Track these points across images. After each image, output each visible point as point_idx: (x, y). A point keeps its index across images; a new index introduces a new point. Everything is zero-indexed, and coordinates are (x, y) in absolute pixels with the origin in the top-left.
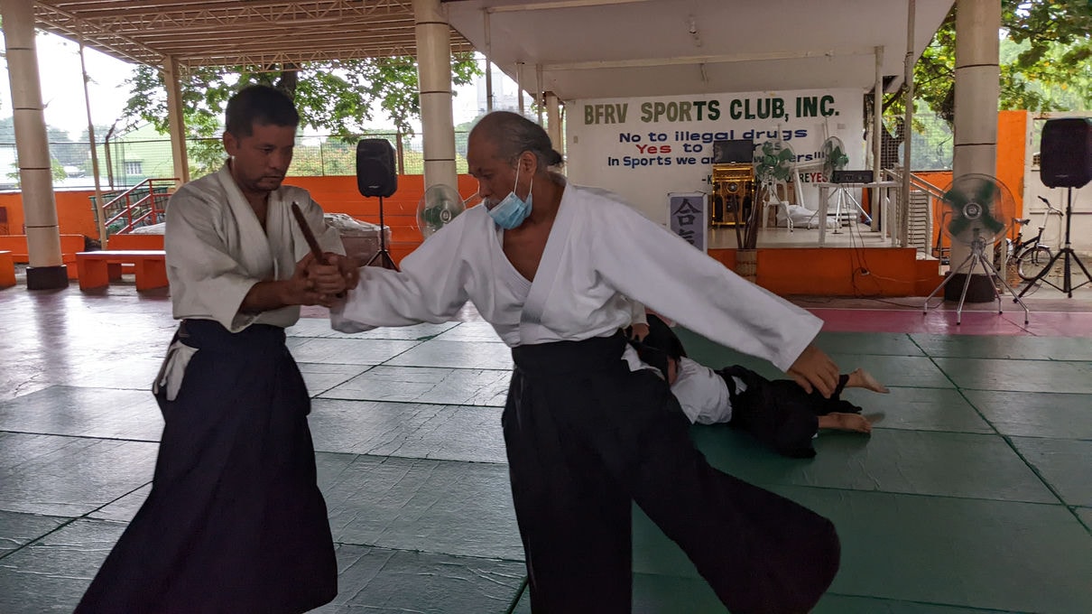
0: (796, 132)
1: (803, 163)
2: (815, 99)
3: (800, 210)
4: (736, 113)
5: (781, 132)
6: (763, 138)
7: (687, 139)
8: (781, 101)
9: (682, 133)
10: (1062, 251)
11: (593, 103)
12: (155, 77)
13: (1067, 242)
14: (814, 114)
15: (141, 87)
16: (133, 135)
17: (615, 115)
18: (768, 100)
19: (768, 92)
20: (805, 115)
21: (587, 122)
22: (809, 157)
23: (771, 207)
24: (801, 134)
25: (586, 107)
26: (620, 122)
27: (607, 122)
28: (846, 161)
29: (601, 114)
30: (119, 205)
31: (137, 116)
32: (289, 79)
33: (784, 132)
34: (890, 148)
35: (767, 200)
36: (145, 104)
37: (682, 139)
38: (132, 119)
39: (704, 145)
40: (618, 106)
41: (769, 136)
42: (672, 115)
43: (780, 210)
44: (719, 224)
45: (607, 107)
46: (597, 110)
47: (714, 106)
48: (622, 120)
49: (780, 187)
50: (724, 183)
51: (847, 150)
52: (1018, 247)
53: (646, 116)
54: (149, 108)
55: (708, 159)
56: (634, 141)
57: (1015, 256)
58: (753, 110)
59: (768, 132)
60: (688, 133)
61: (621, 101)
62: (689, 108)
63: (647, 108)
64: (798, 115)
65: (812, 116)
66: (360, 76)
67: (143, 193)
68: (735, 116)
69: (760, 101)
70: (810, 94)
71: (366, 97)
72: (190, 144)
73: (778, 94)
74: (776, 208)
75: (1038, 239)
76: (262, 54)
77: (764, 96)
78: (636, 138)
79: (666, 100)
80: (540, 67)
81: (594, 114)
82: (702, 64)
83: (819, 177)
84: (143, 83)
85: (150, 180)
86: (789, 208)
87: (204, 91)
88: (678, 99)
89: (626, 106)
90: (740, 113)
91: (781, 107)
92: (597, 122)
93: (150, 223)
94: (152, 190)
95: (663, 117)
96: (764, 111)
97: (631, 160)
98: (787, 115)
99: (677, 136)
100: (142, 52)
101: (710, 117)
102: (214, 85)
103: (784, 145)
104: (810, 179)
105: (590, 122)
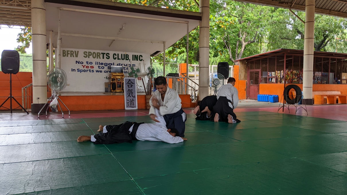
0: (132, 65)
5: (128, 64)
9: (98, 62)
11: (66, 49)
17: (74, 54)
20: (135, 60)
25: (63, 51)
27: (71, 56)
39: (105, 67)
40: (75, 51)
42: (94, 56)
45: (71, 51)
46: (67, 52)
47: (108, 55)
48: (77, 56)
53: (85, 56)
55: (106, 71)
58: (120, 57)
59: (124, 64)
62: (100, 54)
63: (86, 53)
68: (115, 59)
70: (136, 54)
73: (127, 53)
77: (123, 53)
78: (82, 63)
79: (92, 51)
88: (96, 51)
89: (78, 52)
91: (128, 57)
92: (67, 56)
95: (91, 57)
96: (123, 58)
97: (80, 70)
98: (130, 60)
101: (107, 58)
105: (65, 56)
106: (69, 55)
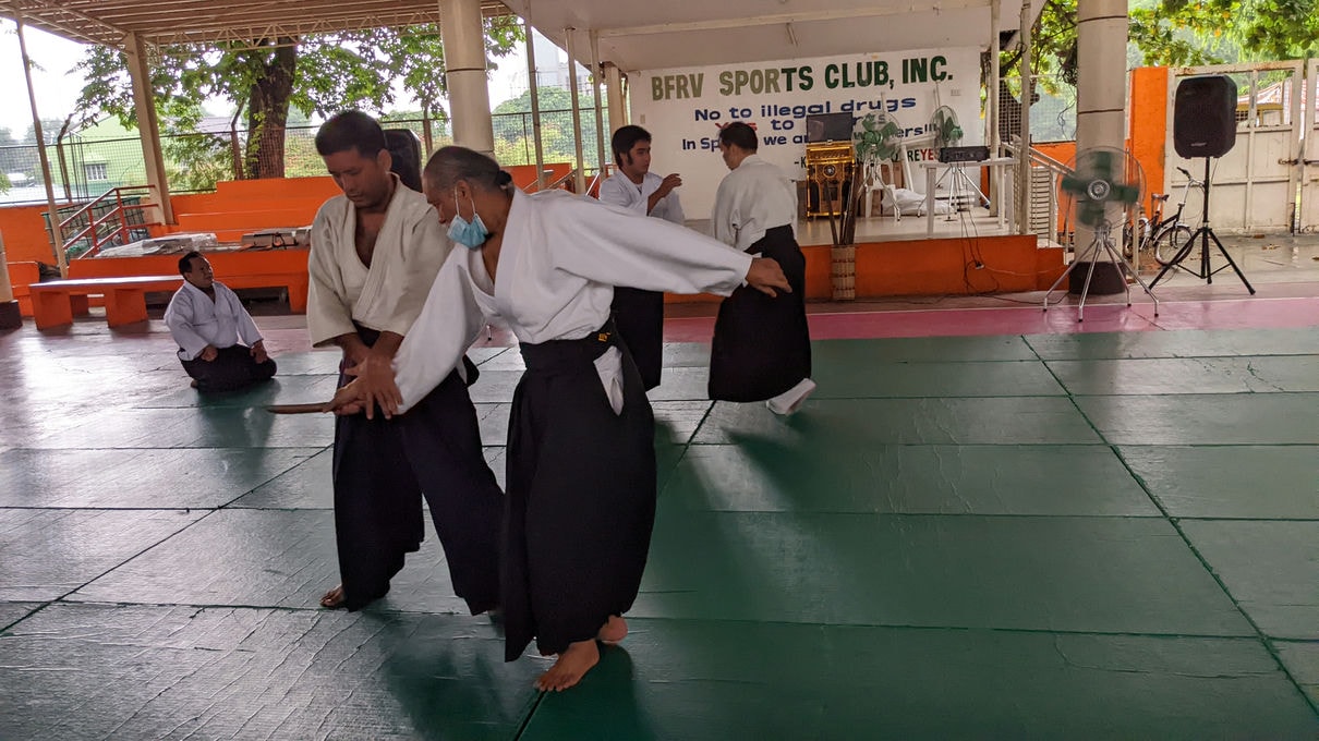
0: (903, 101)
1: (912, 139)
2: (924, 61)
3: (908, 194)
4: (832, 81)
5: (885, 101)
6: (865, 110)
7: (776, 114)
8: (884, 64)
9: (769, 107)
10: (1199, 231)
11: (662, 74)
12: (116, 58)
13: (1205, 220)
14: (923, 79)
15: (98, 72)
16: (91, 133)
17: (689, 88)
18: (869, 64)
19: (868, 54)
20: (913, 80)
21: (656, 98)
22: (918, 131)
23: (874, 191)
24: (909, 103)
25: (654, 79)
26: (695, 96)
27: (679, 96)
28: (960, 135)
29: (673, 87)
30: (79, 222)
31: (96, 109)
32: (287, 56)
33: (888, 101)
34: (1011, 117)
35: (870, 183)
36: (105, 93)
37: (769, 115)
38: (89, 113)
39: (796, 121)
40: (692, 76)
41: (871, 107)
42: (757, 85)
43: (886, 195)
44: (815, 215)
45: (679, 78)
46: (667, 83)
47: (805, 73)
48: (697, 93)
49: (885, 168)
50: (821, 167)
51: (961, 121)
52: (1155, 229)
53: (726, 88)
54: (111, 97)
55: (801, 137)
56: (712, 118)
57: (1152, 238)
58: (852, 77)
59: (871, 103)
60: (775, 107)
61: (695, 71)
62: (776, 77)
63: (726, 78)
64: (905, 81)
65: (921, 81)
66: (376, 49)
67: (109, 205)
68: (832, 85)
69: (859, 65)
70: (918, 54)
71: (385, 74)
72: (165, 142)
73: (881, 57)
74: (880, 194)
75: (1177, 217)
76: (249, 27)
77: (864, 59)
78: (715, 115)
79: (748, 67)
80: (594, 34)
81: (663, 87)
82: (788, 24)
83: (930, 154)
84: (101, 67)
85: (117, 190)
86: (896, 192)
87: (179, 74)
88: (763, 66)
89: (701, 76)
90: (837, 81)
91: (884, 72)
92: (668, 97)
93: (121, 243)
94: (121, 202)
95: (746, 89)
96: (864, 77)
97: (709, 141)
98: (892, 81)
99: (763, 111)
100: (97, 30)
101: (802, 86)
102: (191, 65)
103: (889, 118)
104: (920, 156)
105: (660, 97)
106: (673, 93)
